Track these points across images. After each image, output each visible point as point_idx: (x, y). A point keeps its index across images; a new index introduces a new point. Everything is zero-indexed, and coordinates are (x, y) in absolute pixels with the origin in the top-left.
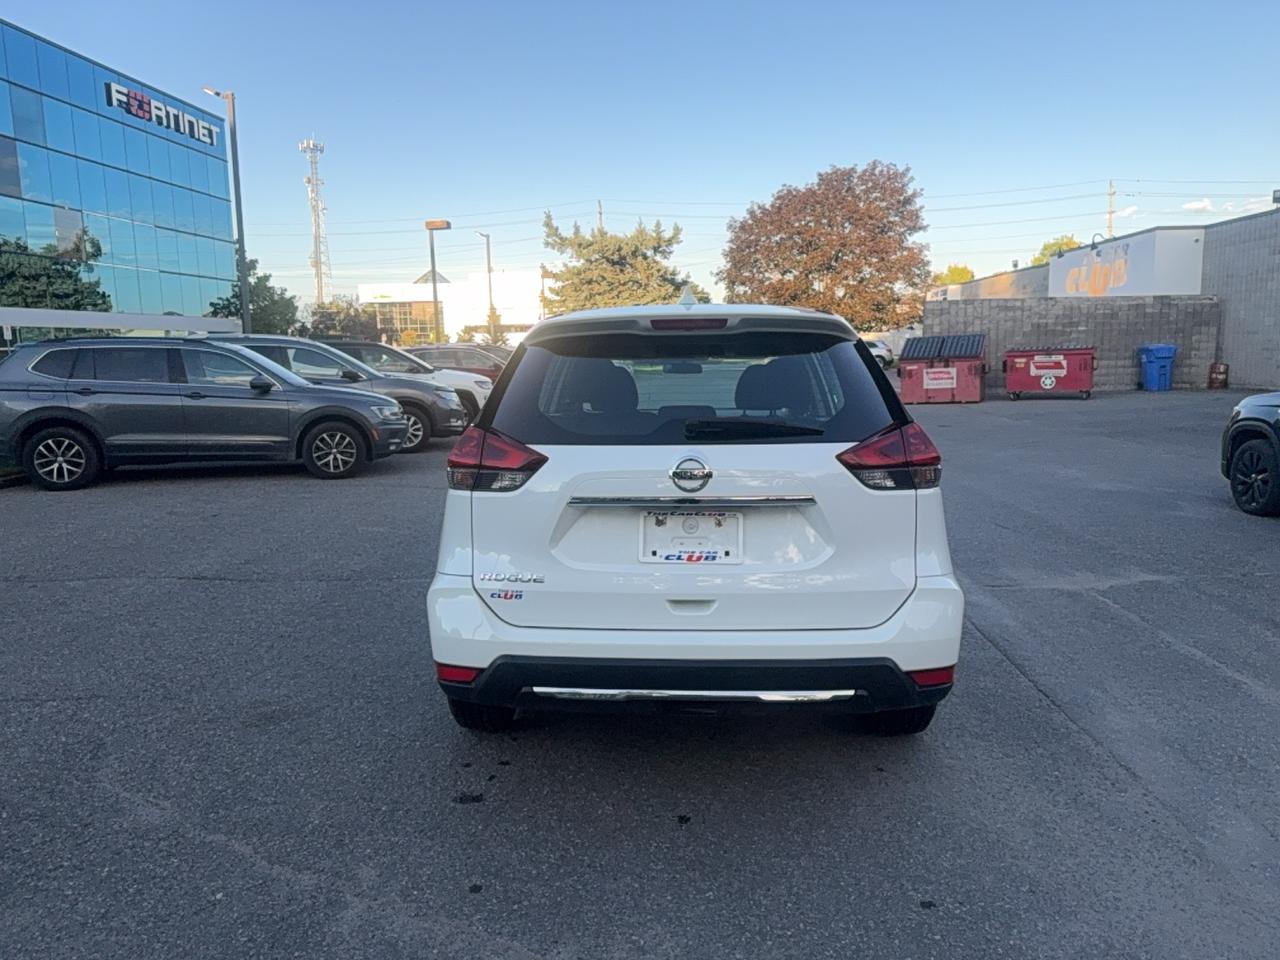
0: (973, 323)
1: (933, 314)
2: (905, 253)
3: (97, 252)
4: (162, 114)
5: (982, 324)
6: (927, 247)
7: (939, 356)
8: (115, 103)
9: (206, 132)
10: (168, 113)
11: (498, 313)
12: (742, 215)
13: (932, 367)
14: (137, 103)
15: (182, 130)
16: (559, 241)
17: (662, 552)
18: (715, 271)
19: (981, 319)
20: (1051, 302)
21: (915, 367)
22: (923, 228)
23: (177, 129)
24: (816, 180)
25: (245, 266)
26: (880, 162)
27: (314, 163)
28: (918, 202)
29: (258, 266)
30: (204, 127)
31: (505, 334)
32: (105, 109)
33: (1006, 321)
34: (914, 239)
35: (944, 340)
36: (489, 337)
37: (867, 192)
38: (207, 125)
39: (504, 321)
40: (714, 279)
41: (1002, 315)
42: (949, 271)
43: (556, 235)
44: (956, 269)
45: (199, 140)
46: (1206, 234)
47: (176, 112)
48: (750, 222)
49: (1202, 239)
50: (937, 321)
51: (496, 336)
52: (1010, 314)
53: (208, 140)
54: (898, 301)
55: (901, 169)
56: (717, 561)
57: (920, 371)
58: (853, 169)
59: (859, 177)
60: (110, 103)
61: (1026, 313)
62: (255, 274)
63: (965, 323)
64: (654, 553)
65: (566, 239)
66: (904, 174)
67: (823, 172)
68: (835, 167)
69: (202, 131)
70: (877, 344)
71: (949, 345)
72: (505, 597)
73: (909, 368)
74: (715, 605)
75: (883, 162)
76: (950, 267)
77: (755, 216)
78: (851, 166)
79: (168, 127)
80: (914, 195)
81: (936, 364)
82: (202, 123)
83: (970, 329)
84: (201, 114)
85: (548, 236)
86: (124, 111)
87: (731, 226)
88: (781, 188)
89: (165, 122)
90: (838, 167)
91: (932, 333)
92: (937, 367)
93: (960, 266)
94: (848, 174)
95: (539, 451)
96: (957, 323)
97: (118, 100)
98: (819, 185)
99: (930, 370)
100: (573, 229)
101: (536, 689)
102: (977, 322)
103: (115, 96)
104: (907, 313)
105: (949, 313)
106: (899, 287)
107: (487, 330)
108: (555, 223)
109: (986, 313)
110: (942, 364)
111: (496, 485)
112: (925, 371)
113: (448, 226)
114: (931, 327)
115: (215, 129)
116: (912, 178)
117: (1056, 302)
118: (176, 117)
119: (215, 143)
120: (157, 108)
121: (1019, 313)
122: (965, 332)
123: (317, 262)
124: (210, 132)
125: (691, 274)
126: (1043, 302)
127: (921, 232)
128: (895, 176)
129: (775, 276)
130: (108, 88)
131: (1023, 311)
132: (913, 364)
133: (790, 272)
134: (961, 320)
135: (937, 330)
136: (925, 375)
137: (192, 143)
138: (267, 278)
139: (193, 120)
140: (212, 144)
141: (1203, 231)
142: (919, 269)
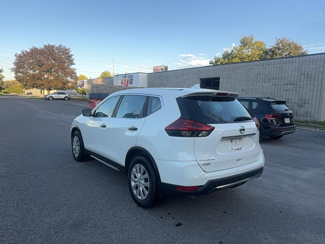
0: (104, 91)
1: (95, 88)
2: (70, 70)
5: (106, 91)
6: (76, 69)
7: (99, 98)
12: (19, 53)
13: (98, 101)
17: (234, 149)
18: (11, 68)
19: (106, 89)
20: (121, 87)
21: (93, 101)
22: (74, 64)
24: (43, 47)
26: (62, 45)
28: (73, 57)
33: (111, 91)
34: (72, 67)
35: (99, 94)
37: (58, 52)
40: (11, 71)
41: (110, 89)
42: (80, 76)
44: (82, 75)
46: (148, 75)
48: (22, 55)
49: (147, 76)
50: (95, 89)
52: (112, 89)
54: (68, 82)
55: (68, 48)
56: (242, 149)
57: (95, 101)
58: (54, 46)
59: (56, 48)
61: (116, 89)
63: (102, 90)
64: (232, 149)
66: (68, 50)
67: (45, 45)
68: (49, 44)
70: (66, 93)
71: (101, 95)
72: (206, 165)
73: (92, 101)
74: (243, 160)
75: (63, 45)
76: (80, 75)
77: (24, 54)
78: (54, 45)
80: (72, 55)
81: (98, 100)
83: (103, 92)
87: (16, 55)
88: (32, 47)
90: (50, 44)
91: (94, 92)
92: (99, 101)
93: (83, 75)
94: (53, 47)
95: (213, 126)
96: (100, 90)
98: (44, 48)
99: (97, 102)
101: (217, 187)
102: (105, 90)
104: (71, 86)
105: (98, 88)
106: (69, 78)
109: (107, 88)
110: (100, 100)
111: (200, 135)
112: (96, 102)
114: (94, 90)
116: (71, 51)
117: (122, 87)
121: (114, 89)
122: (102, 92)
125: (3, 68)
126: (119, 87)
127: (74, 65)
128: (66, 50)
129: (31, 72)
131: (115, 88)
132: (93, 100)
133: (36, 71)
134: (101, 89)
135: (95, 91)
136: (96, 103)
141: (147, 74)
142: (74, 75)
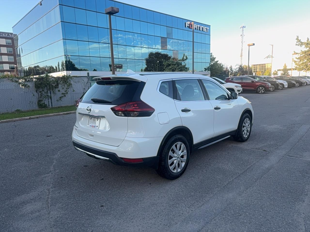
3: (187, 58)
4: (196, 27)
8: (186, 26)
9: (206, 29)
10: (198, 27)
11: (286, 65)
14: (191, 26)
15: (200, 30)
16: (300, 43)
23: (199, 30)
25: (213, 59)
27: (243, 31)
29: (216, 59)
30: (205, 28)
31: (288, 71)
32: (184, 28)
36: (283, 72)
38: (206, 28)
39: (288, 68)
43: (300, 42)
45: (204, 31)
47: (199, 26)
51: (285, 72)
53: (206, 31)
60: (185, 27)
62: (215, 61)
65: (303, 42)
69: (205, 29)
79: (197, 30)
82: (205, 27)
84: (205, 25)
85: (297, 42)
86: (188, 28)
89: (197, 29)
97: (187, 26)
100: (307, 39)
103: (187, 25)
107: (283, 70)
108: (299, 39)
113: (254, 44)
115: (208, 28)
118: (199, 27)
119: (208, 31)
120: (195, 26)
123: (241, 56)
124: (207, 29)
130: (185, 23)
137: (203, 32)
138: (217, 61)
139: (203, 27)
140: (207, 32)
